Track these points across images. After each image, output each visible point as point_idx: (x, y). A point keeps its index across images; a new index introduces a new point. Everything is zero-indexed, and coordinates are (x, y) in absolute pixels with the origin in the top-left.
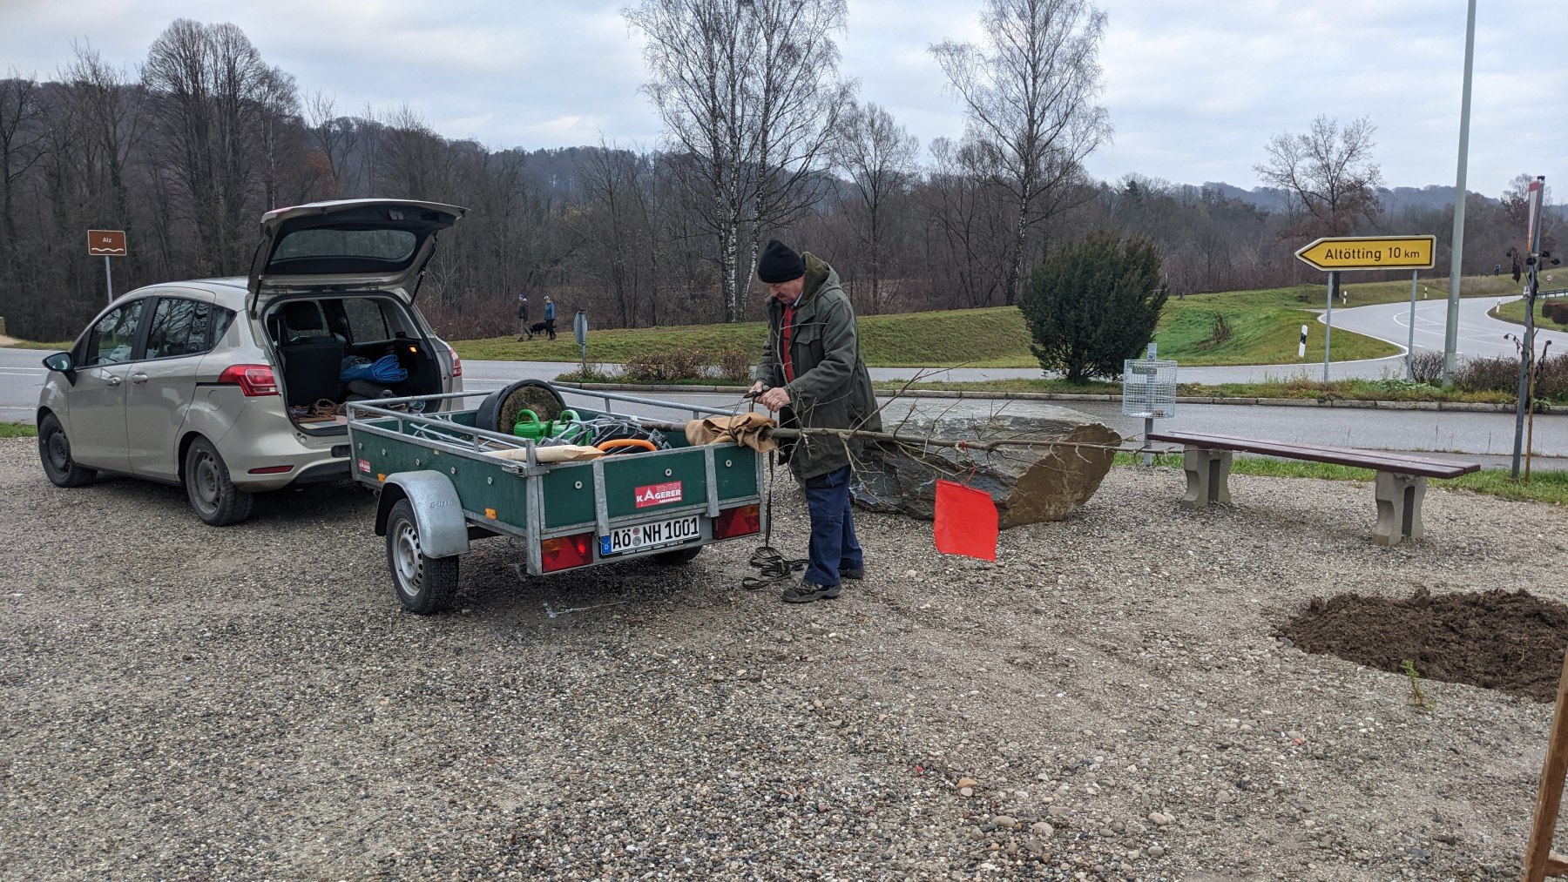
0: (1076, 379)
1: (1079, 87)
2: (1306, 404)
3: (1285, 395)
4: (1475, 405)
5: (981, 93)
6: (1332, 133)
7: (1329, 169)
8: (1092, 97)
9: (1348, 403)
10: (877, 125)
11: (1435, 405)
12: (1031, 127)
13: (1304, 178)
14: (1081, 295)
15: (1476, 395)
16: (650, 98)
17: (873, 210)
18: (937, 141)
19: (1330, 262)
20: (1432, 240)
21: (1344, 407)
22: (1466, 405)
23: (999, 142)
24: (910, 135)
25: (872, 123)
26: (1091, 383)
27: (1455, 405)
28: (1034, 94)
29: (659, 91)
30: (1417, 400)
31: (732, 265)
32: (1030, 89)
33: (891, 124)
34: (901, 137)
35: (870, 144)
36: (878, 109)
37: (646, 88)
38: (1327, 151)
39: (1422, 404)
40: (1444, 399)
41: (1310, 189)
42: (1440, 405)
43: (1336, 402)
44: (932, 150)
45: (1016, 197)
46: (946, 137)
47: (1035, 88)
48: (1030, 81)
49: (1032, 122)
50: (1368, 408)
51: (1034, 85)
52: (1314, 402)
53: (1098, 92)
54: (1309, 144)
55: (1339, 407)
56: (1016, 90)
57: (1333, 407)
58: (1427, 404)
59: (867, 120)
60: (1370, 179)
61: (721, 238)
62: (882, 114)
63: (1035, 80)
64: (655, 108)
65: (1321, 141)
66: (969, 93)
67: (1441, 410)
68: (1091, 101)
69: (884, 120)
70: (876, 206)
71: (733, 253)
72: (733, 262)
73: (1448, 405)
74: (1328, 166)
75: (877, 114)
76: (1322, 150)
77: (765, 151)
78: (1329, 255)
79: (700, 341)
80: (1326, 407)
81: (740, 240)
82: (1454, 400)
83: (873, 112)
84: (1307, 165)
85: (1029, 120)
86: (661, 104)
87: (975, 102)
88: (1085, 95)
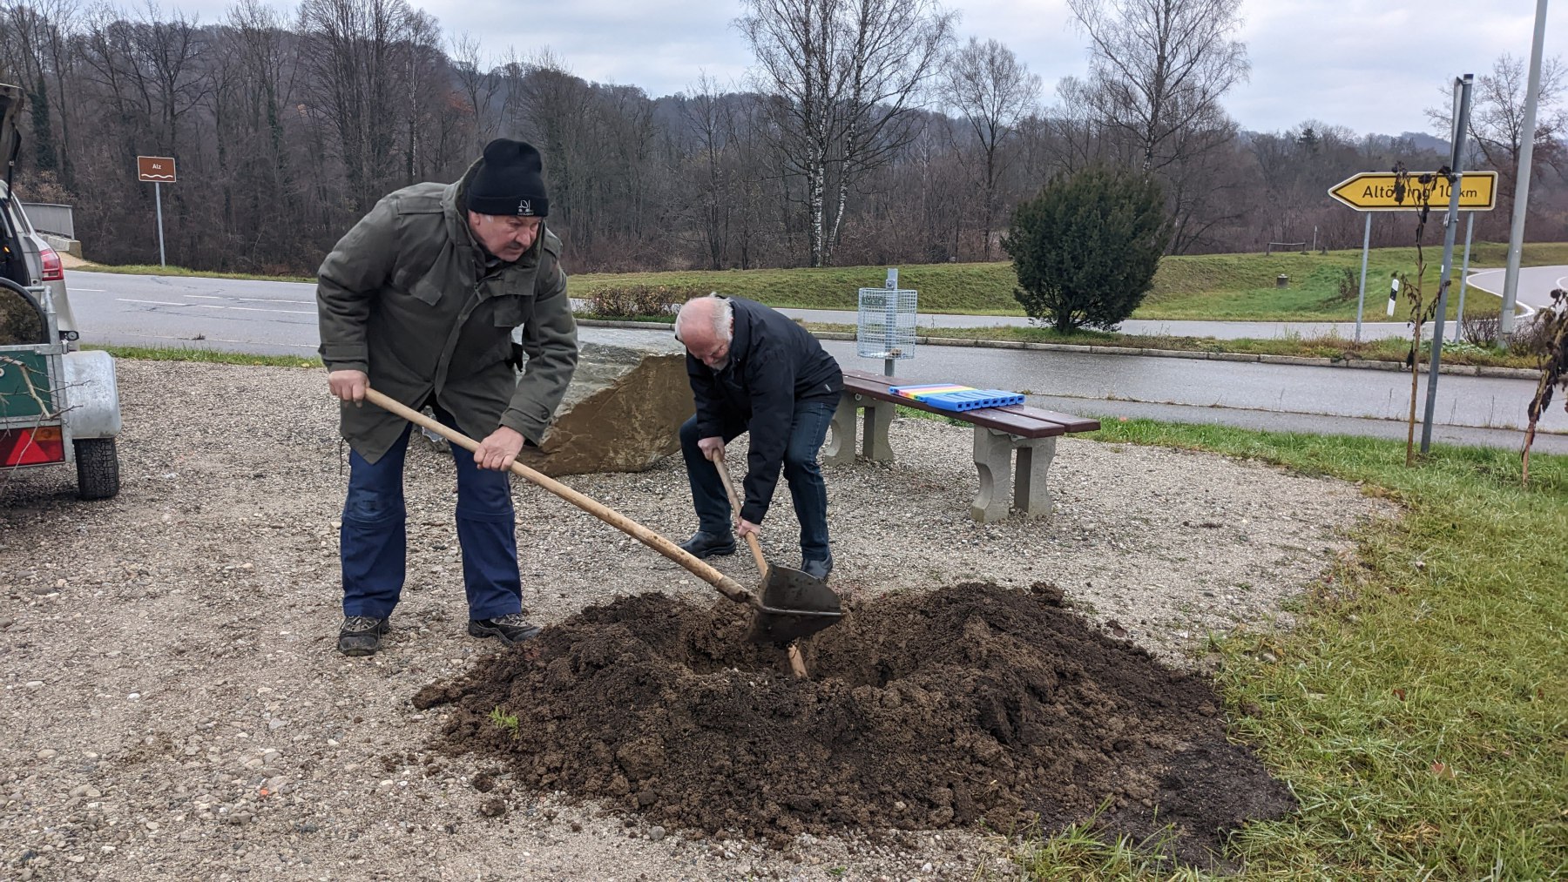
0: (1065, 328)
1: (1215, 20)
2: (1317, 363)
3: (1295, 352)
4: (1521, 371)
5: (1108, 28)
6: (1517, 74)
7: (1512, 114)
8: (1230, 31)
9: (1366, 363)
10: (997, 63)
11: (1472, 369)
12: (1161, 64)
13: (1483, 123)
14: (1064, 233)
15: (1524, 361)
16: (743, 33)
17: (990, 154)
18: (1065, 80)
19: (1368, 200)
20: (1493, 176)
21: (1361, 368)
22: (1511, 370)
23: (1126, 80)
24: (1032, 75)
25: (992, 61)
26: (1081, 332)
27: (1497, 370)
28: (1166, 28)
29: (753, 26)
30: (1452, 363)
31: (818, 207)
32: (1162, 23)
33: (1011, 61)
34: (1024, 76)
35: (989, 83)
36: (1000, 47)
37: (738, 23)
38: (1511, 94)
39: (1456, 368)
40: (1485, 363)
41: (1488, 136)
42: (1479, 370)
43: (1352, 362)
44: (1059, 89)
45: (1142, 140)
46: (1074, 76)
47: (1167, 22)
48: (1162, 15)
49: (1161, 59)
50: (1390, 370)
51: (1166, 18)
52: (1326, 361)
53: (1237, 25)
54: (1489, 87)
55: (1356, 368)
56: (1146, 26)
57: (1348, 367)
58: (1463, 368)
59: (987, 58)
60: (1558, 125)
61: (809, 179)
62: (1003, 51)
63: (1167, 12)
64: (749, 42)
65: (1504, 82)
66: (1094, 28)
67: (1479, 375)
68: (1228, 35)
69: (1005, 58)
70: (993, 148)
71: (820, 195)
72: (820, 204)
73: (1489, 370)
74: (1511, 111)
75: (998, 51)
76: (1505, 93)
77: (858, 89)
78: (1368, 192)
79: (771, 285)
80: (1340, 367)
81: (826, 181)
82: (1497, 365)
83: (993, 49)
84: (1488, 109)
85: (1159, 57)
86: (754, 39)
87: (1101, 37)
88: (1222, 29)
